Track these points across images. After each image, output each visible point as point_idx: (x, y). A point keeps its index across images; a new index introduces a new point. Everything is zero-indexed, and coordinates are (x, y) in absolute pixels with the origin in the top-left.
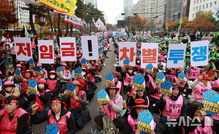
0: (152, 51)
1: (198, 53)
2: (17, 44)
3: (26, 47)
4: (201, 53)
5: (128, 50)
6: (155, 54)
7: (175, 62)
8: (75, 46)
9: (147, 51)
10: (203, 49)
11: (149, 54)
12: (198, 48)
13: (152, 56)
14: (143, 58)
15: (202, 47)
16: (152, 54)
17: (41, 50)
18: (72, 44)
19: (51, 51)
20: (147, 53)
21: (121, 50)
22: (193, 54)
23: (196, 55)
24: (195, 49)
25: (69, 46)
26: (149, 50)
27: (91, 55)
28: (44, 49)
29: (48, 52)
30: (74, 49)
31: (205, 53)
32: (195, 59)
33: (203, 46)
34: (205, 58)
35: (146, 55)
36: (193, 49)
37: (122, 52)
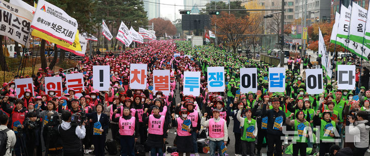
0: (164, 78)
1: (215, 79)
2: (18, 86)
3: (27, 87)
4: (218, 79)
5: (139, 72)
6: (167, 82)
7: (192, 90)
8: (83, 83)
9: (159, 78)
10: (220, 75)
11: (161, 81)
12: (215, 74)
13: (164, 83)
14: (156, 85)
15: (218, 73)
16: (164, 81)
17: (48, 87)
18: (79, 80)
19: (59, 88)
20: (159, 80)
21: (132, 72)
22: (210, 79)
23: (212, 80)
24: (212, 74)
25: (77, 83)
26: (161, 77)
27: (102, 85)
28: (51, 86)
29: (56, 89)
30: (82, 85)
31: (222, 79)
32: (211, 85)
33: (220, 72)
34: (221, 85)
35: (159, 82)
36: (210, 74)
37: (133, 74)
